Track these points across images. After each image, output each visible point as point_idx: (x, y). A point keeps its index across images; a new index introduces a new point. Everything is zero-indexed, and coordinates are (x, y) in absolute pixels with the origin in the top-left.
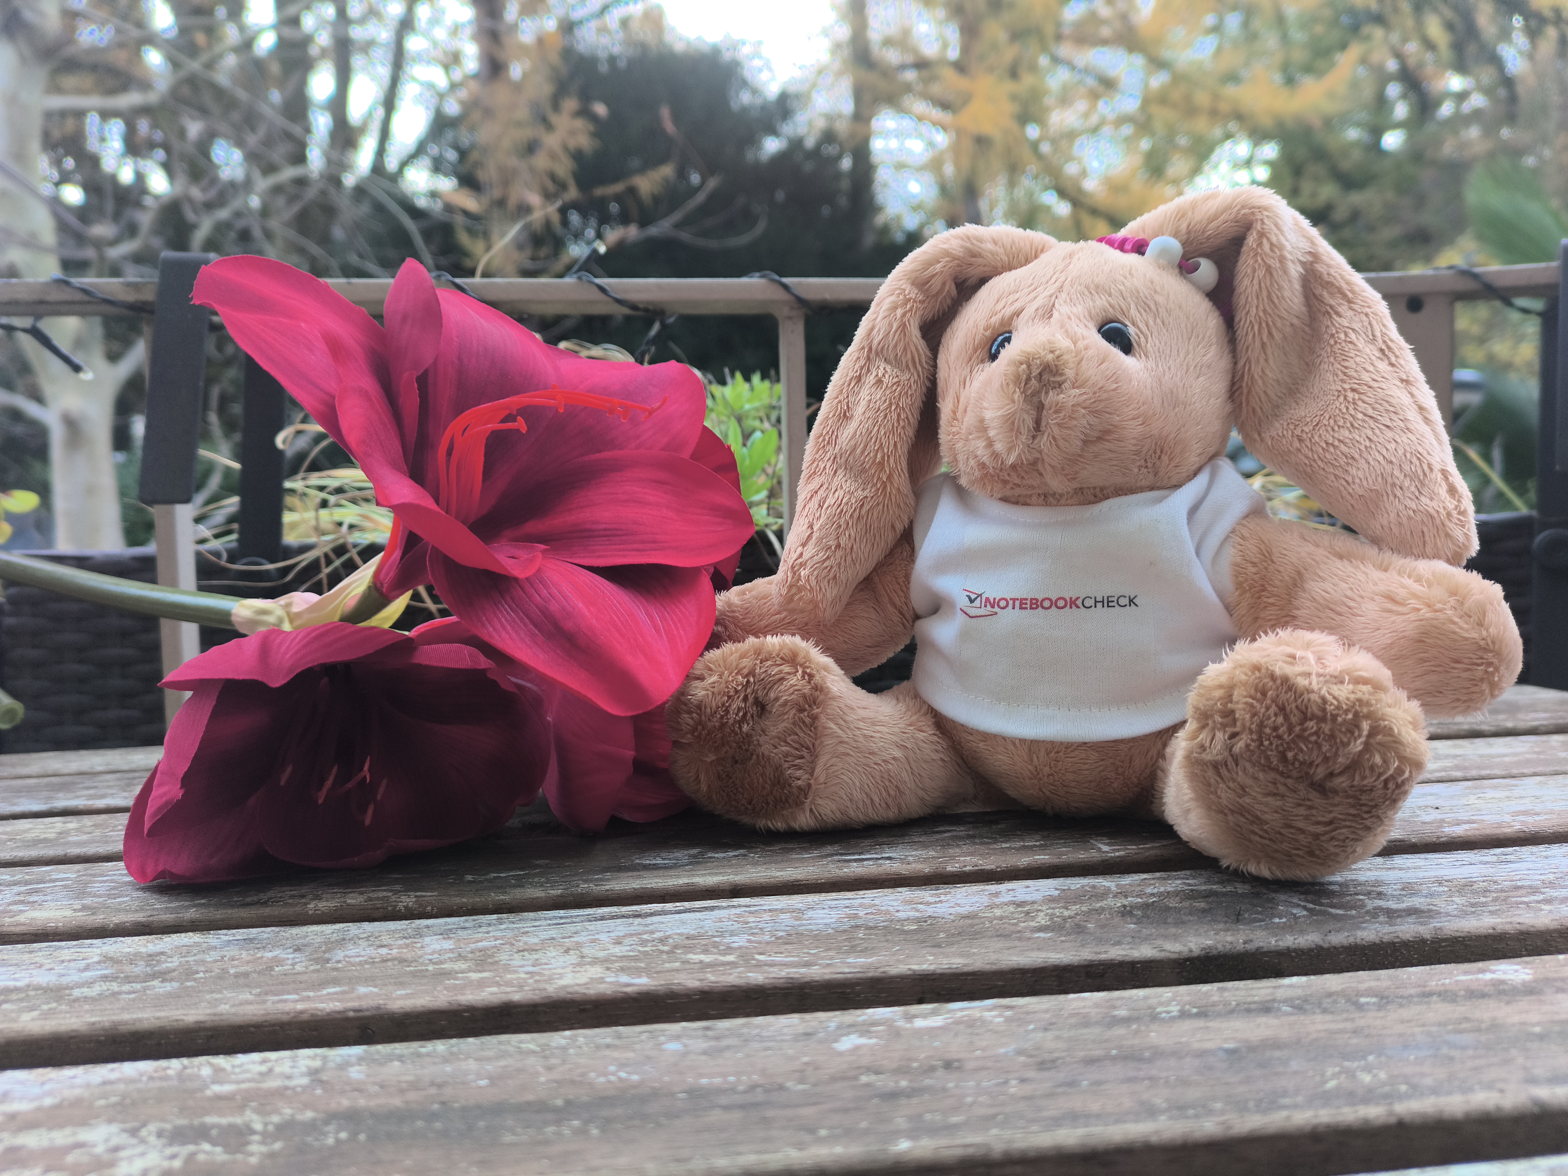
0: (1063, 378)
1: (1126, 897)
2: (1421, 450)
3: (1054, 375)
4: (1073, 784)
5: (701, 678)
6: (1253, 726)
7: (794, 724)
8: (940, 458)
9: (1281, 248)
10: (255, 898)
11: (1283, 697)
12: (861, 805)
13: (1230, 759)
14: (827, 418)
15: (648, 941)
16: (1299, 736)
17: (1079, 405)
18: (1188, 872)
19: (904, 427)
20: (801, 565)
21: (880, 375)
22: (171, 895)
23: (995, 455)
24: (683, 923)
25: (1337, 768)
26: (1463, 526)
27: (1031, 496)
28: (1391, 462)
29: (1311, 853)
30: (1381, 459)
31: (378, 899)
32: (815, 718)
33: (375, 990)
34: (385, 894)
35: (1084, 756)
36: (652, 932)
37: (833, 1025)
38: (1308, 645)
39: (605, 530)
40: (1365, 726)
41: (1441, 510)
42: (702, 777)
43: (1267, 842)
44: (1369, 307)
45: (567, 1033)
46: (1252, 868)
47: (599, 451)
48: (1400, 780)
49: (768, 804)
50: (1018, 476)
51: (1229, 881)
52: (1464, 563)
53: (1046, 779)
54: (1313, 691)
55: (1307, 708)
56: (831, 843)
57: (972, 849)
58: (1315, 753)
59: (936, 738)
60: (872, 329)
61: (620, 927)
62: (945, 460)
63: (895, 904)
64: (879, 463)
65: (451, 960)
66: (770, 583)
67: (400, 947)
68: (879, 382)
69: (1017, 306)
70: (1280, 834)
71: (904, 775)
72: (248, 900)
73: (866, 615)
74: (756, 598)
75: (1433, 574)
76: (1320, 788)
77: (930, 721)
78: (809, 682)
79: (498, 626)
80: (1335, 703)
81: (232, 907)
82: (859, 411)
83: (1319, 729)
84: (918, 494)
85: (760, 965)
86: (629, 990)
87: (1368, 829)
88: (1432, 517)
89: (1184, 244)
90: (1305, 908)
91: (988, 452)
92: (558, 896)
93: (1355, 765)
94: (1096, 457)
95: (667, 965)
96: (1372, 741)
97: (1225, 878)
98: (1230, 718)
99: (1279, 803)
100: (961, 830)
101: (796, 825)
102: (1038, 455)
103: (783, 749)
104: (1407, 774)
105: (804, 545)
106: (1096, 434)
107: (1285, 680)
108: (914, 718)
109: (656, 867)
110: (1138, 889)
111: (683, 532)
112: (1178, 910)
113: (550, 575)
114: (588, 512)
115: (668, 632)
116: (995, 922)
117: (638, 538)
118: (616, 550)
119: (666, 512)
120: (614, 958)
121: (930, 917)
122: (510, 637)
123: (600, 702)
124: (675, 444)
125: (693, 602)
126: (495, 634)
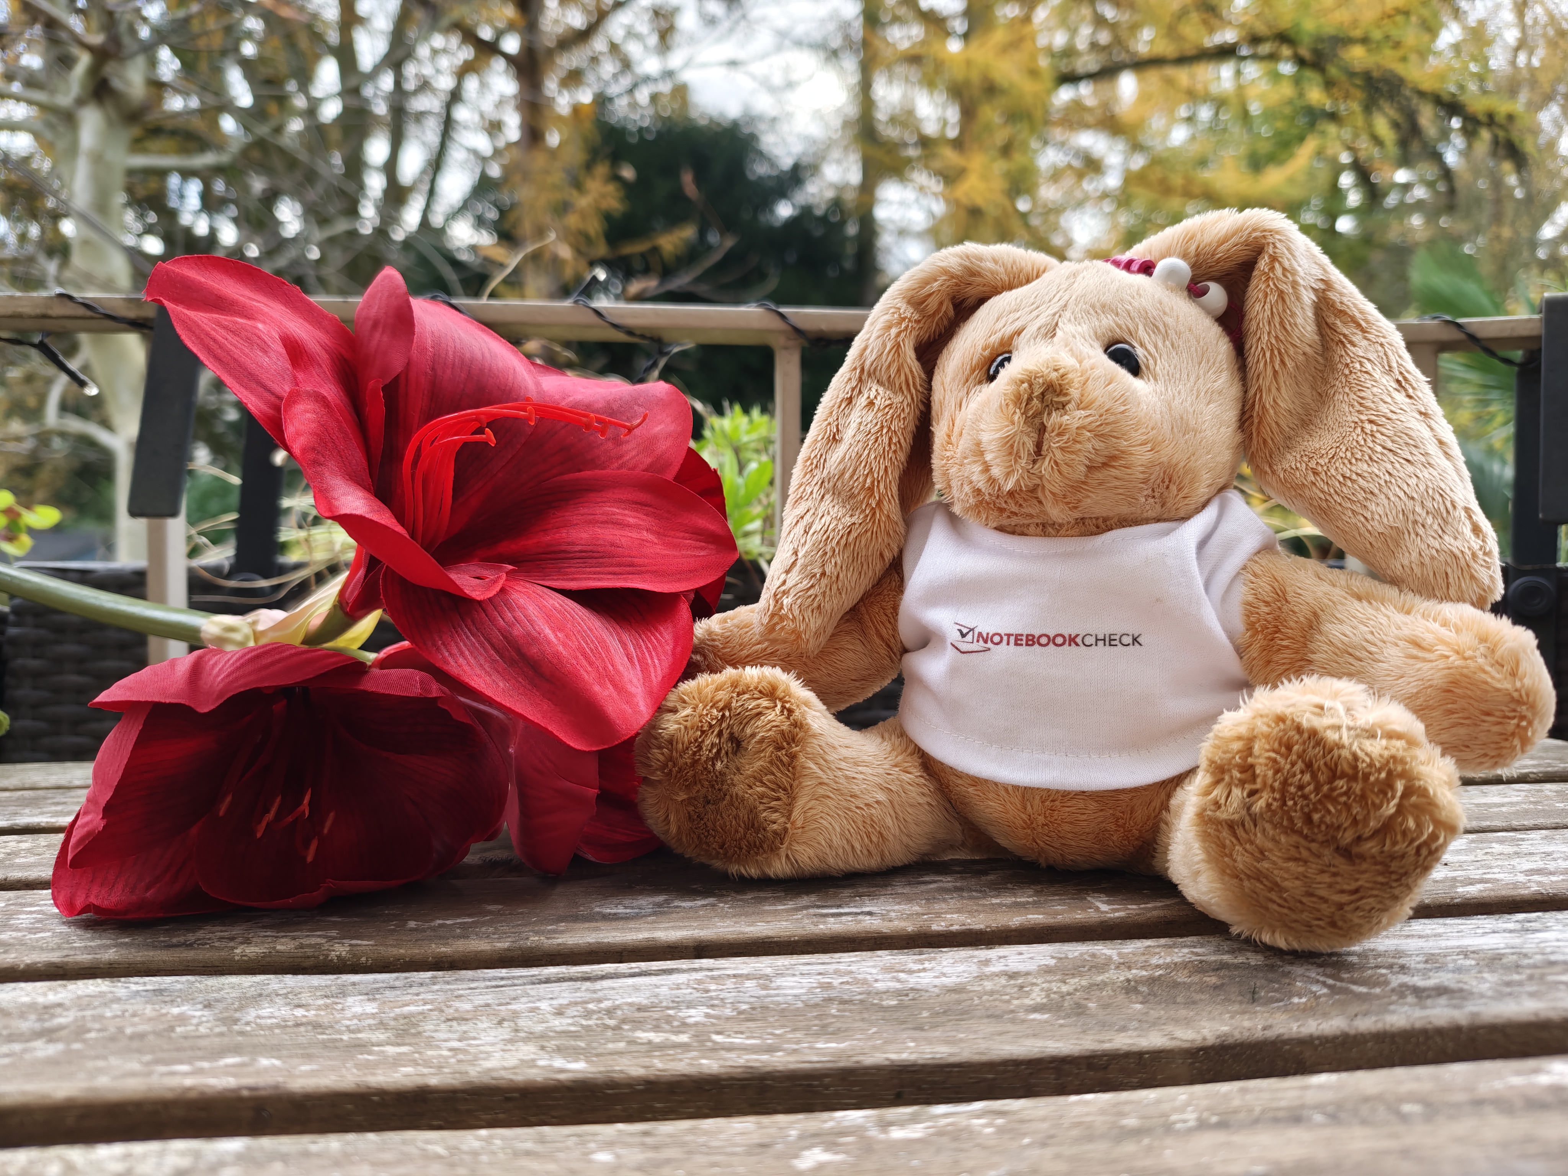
0: (1068, 398)
1: (1130, 968)
3: (1058, 395)
4: (1070, 836)
5: (674, 711)
6: (1276, 785)
7: (771, 762)
8: (933, 484)
9: (1294, 273)
10: (182, 939)
11: (1311, 752)
12: (841, 852)
13: (1247, 818)
14: (816, 441)
15: (593, 1012)
16: (1327, 796)
17: (1084, 427)
18: (1195, 938)
19: (895, 452)
20: (784, 593)
21: (872, 397)
22: (96, 931)
23: (992, 481)
24: (636, 988)
25: (1367, 832)
26: (1489, 568)
27: (1029, 525)
28: (1413, 498)
30: (1402, 494)
31: (309, 946)
32: (793, 757)
33: (277, 1062)
34: (319, 940)
35: (1082, 806)
36: (600, 1001)
37: (794, 1133)
38: (1335, 695)
39: (581, 551)
40: (1400, 786)
41: (1467, 551)
42: (672, 817)
43: (1285, 911)
44: (1384, 337)
45: (483, 1132)
46: (1266, 938)
47: (580, 471)
49: (741, 848)
50: (1016, 504)
51: (1240, 950)
52: (1489, 606)
54: (1343, 747)
55: (1336, 765)
56: (808, 893)
57: (959, 905)
58: (1344, 815)
60: (865, 349)
61: (564, 993)
62: (938, 487)
64: (869, 488)
65: (370, 1027)
66: (752, 611)
67: (319, 1008)
68: (871, 404)
69: (1018, 325)
70: (1301, 902)
71: (889, 821)
72: (175, 940)
73: (852, 647)
76: (1347, 853)
78: (788, 718)
79: (456, 651)
80: (1368, 760)
81: (155, 947)
82: (848, 435)
83: (1349, 789)
84: (908, 523)
85: (717, 1048)
86: (562, 1077)
90: (1324, 984)
92: (504, 950)
95: (611, 1046)
97: (1236, 947)
98: (1249, 773)
99: (1301, 869)
100: (947, 881)
101: (771, 873)
102: (1038, 481)
103: (758, 789)
105: (788, 572)
106: (1101, 460)
107: (1313, 733)
108: (900, 758)
109: (615, 918)
110: (1143, 958)
111: (664, 556)
112: (1187, 986)
113: (515, 596)
114: (564, 533)
115: (642, 662)
116: (985, 998)
117: (614, 560)
118: (590, 573)
119: (646, 535)
120: (551, 1034)
121: (912, 989)
122: (468, 663)
123: (562, 736)
124: (659, 465)
125: (670, 630)
126: (450, 660)
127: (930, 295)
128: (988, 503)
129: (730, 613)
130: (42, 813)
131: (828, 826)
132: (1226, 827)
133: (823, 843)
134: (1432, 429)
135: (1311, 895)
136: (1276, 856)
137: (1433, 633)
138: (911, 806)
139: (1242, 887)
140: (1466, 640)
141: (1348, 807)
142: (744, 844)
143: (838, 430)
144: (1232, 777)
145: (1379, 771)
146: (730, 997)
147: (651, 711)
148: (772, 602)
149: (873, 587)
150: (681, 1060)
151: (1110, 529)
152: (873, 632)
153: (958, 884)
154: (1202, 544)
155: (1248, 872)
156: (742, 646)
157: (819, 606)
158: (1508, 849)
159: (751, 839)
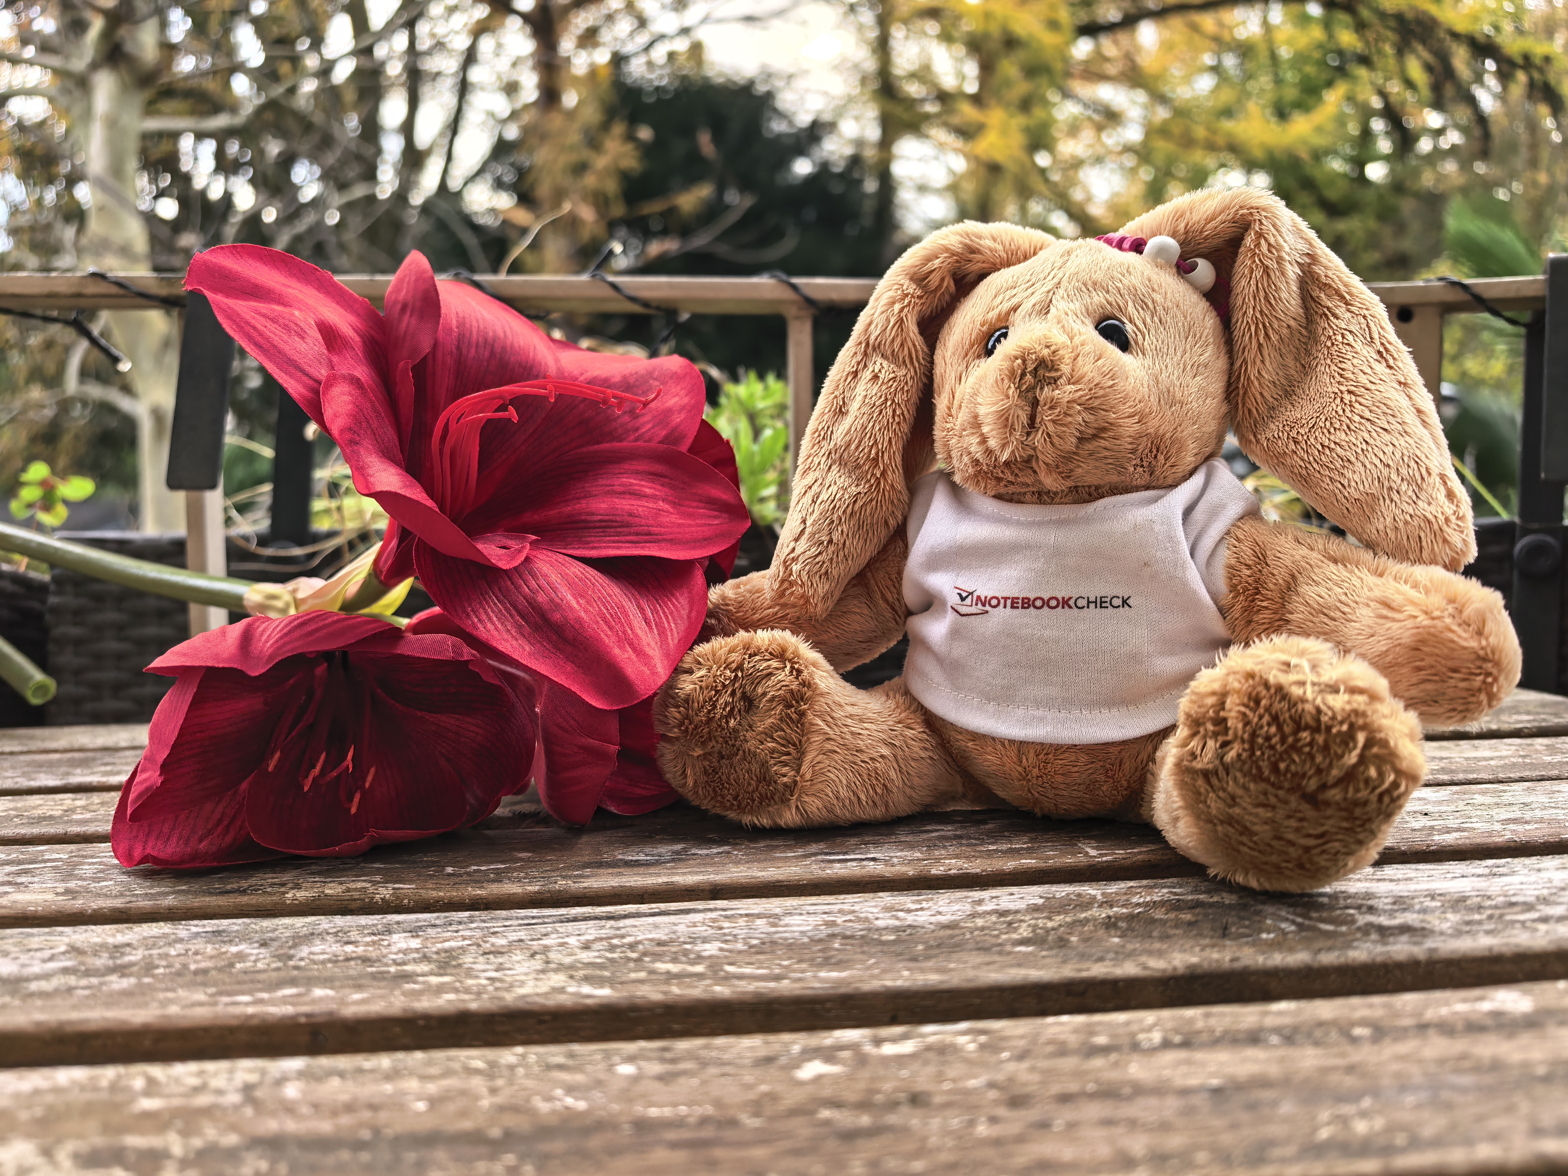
0: (1059, 373)
1: (1111, 906)
4: (1062, 786)
5: (690, 672)
6: (1246, 736)
7: (781, 720)
8: (935, 454)
11: (1277, 706)
13: (1220, 768)
15: (616, 946)
16: (1293, 747)
17: (1074, 401)
18: (1175, 880)
19: (899, 423)
20: (793, 560)
22: (154, 880)
23: (989, 452)
24: (656, 926)
25: (1331, 780)
28: (1388, 466)
30: (1377, 462)
31: (356, 890)
32: (802, 714)
33: (330, 992)
34: (364, 885)
35: (1073, 758)
36: (623, 937)
37: (796, 1049)
38: (1302, 653)
39: (600, 521)
40: (1361, 738)
41: (1440, 515)
45: (519, 1050)
46: (1240, 879)
47: (598, 443)
49: (753, 800)
51: (1216, 891)
53: (1034, 781)
54: (1307, 701)
55: (1300, 717)
56: (817, 841)
57: (958, 851)
58: (1308, 765)
60: (870, 324)
61: (591, 931)
64: (874, 459)
65: (415, 960)
67: (367, 944)
68: (876, 377)
71: (892, 774)
75: (1431, 581)
76: (1312, 799)
78: (797, 678)
79: (484, 617)
81: (211, 894)
82: (854, 407)
85: (729, 977)
86: (589, 1001)
87: (1361, 843)
88: (1429, 522)
90: (1293, 922)
92: (536, 892)
94: (1091, 455)
97: (1213, 887)
98: (1223, 725)
99: (1269, 815)
100: (948, 830)
102: (1032, 452)
104: (1403, 788)
105: (796, 540)
106: (1090, 431)
107: (1280, 688)
109: (637, 864)
110: (1125, 898)
111: (679, 525)
112: (1163, 922)
113: (539, 564)
114: (583, 504)
115: (659, 625)
116: (976, 933)
117: (632, 530)
118: (609, 541)
119: (662, 505)
120: (579, 965)
121: (910, 926)
122: (496, 628)
123: (584, 696)
124: (673, 438)
125: (686, 596)
126: (480, 625)
128: (986, 473)
130: (93, 773)
131: (835, 778)
132: (1201, 776)
133: (831, 794)
134: (1410, 398)
135: (1279, 838)
136: (1246, 802)
137: (1403, 594)
138: (914, 759)
140: (1435, 601)
141: (1312, 757)
142: (756, 795)
143: (844, 402)
144: (1206, 730)
145: (1341, 723)
146: (742, 933)
147: (668, 673)
148: (782, 569)
149: (878, 553)
150: (696, 987)
151: (1102, 497)
152: (878, 596)
153: (958, 833)
154: (1188, 512)
155: (1221, 817)
156: (755, 610)
157: (827, 572)
158: (1487, 800)
159: (763, 791)
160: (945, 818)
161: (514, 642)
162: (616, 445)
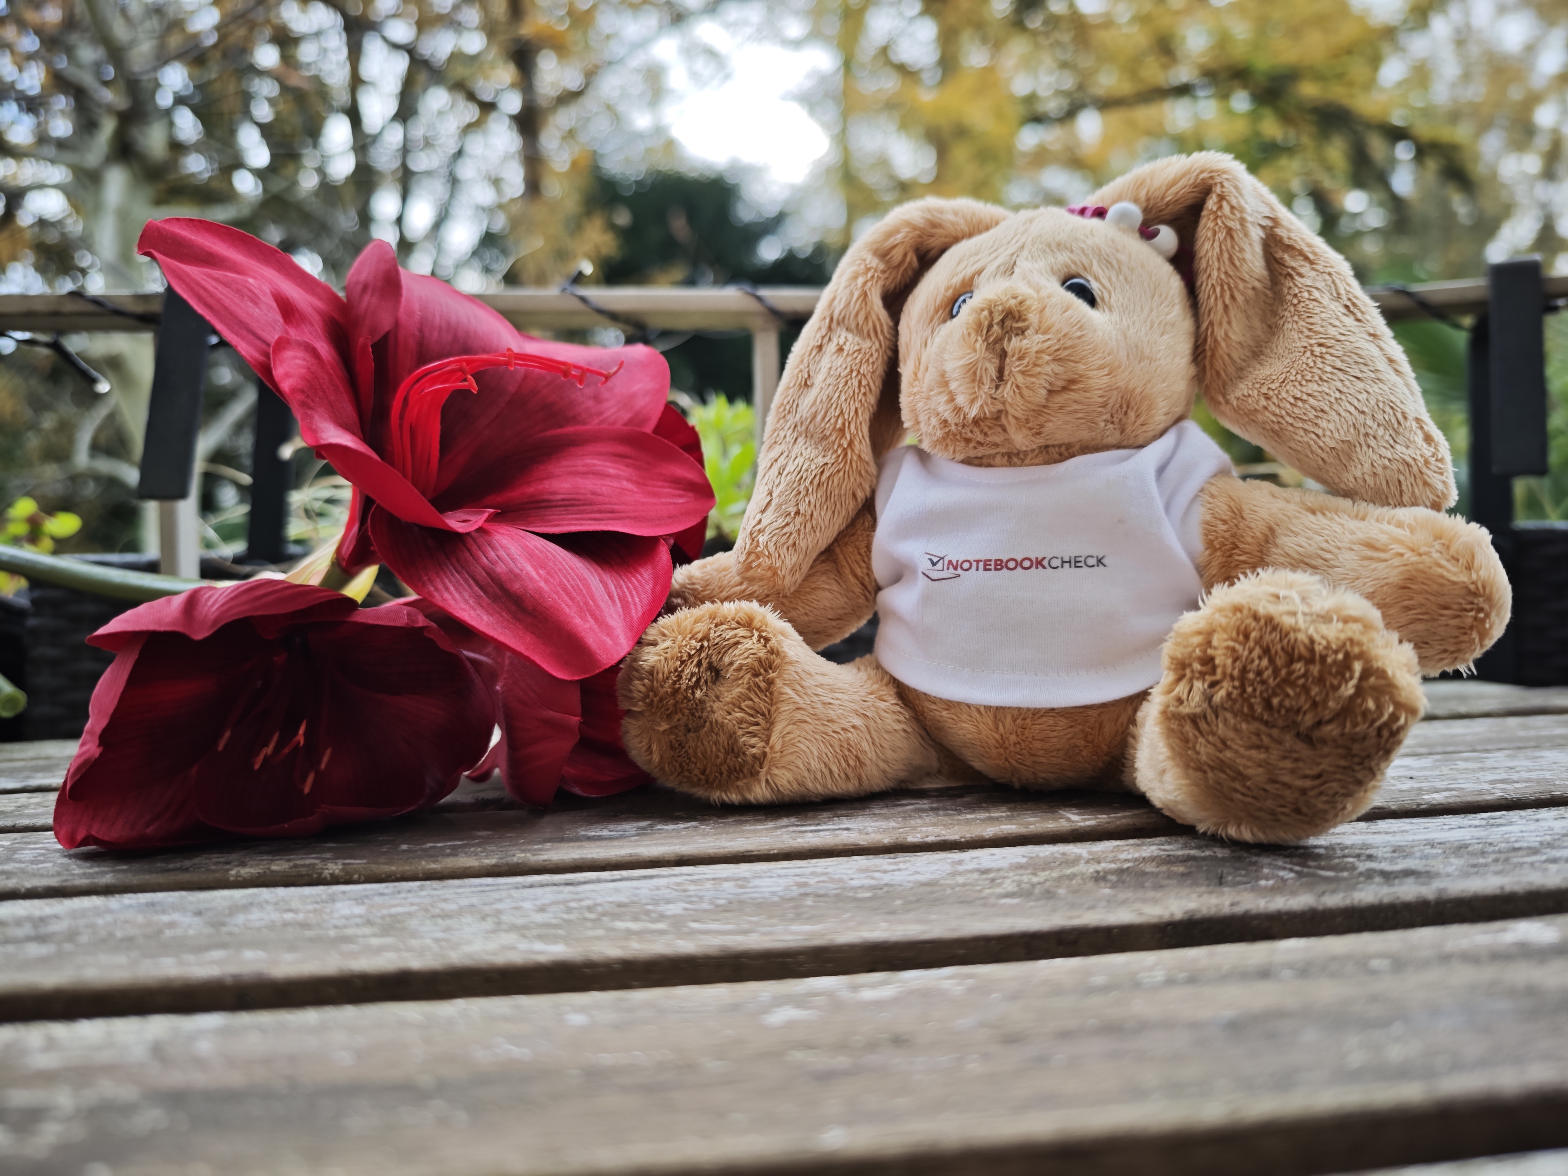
0: (1026, 323)
1: (1099, 863)
2: (1393, 399)
3: (1017, 322)
4: (1041, 753)
5: (654, 644)
6: (1236, 673)
7: (749, 689)
9: (1242, 210)
10: (178, 864)
11: (1267, 638)
12: (819, 775)
13: (1209, 711)
14: (788, 388)
15: (574, 909)
16: (1287, 681)
18: (1163, 839)
19: (865, 394)
20: (760, 531)
23: (958, 410)
24: (617, 891)
25: (1327, 715)
28: (1363, 412)
29: (1298, 811)
30: (1352, 409)
31: (304, 866)
32: (770, 683)
33: (264, 955)
34: (314, 861)
35: (1051, 722)
36: (581, 900)
37: (767, 996)
39: (563, 500)
40: (1358, 667)
42: (654, 747)
43: (1249, 800)
44: (1332, 267)
46: (1232, 831)
47: (562, 427)
48: (1395, 727)
49: (721, 774)
50: (982, 431)
51: (1207, 846)
53: (1012, 748)
54: (1299, 630)
55: (1293, 649)
56: (788, 815)
57: (935, 820)
58: (1303, 698)
59: (898, 708)
61: (547, 895)
63: (850, 872)
65: (357, 925)
67: (308, 912)
68: (840, 350)
69: (978, 266)
70: (1265, 790)
71: (865, 746)
72: (171, 865)
73: (827, 587)
74: (717, 570)
75: (1415, 520)
76: (1307, 739)
77: (892, 691)
78: (765, 646)
82: (818, 380)
83: (1307, 671)
85: (693, 932)
86: (542, 959)
87: (1360, 783)
88: (1408, 465)
89: (1146, 211)
90: (1291, 870)
91: (950, 406)
92: (492, 864)
93: (1348, 709)
94: (1061, 408)
95: (589, 933)
96: (1365, 684)
97: (1203, 843)
98: (1210, 666)
99: (1263, 756)
100: (924, 804)
101: (751, 797)
102: (1000, 407)
104: (1402, 721)
105: (763, 512)
106: (1060, 383)
107: (1269, 620)
108: (876, 686)
109: (600, 838)
110: (1112, 855)
111: (643, 504)
112: (1155, 875)
113: (498, 537)
114: (546, 485)
115: (623, 599)
116: (957, 889)
117: (595, 508)
118: (572, 519)
119: (625, 484)
120: (533, 925)
121: (886, 885)
122: (453, 598)
123: (545, 666)
124: (637, 419)
125: (650, 571)
126: (436, 594)
127: (894, 247)
128: (955, 435)
129: (709, 559)
130: (43, 777)
132: (1189, 722)
133: (802, 766)
134: (1381, 349)
135: (1274, 781)
136: (1237, 744)
137: (1387, 534)
138: (888, 732)
139: (1206, 779)
141: (1306, 689)
142: (724, 768)
143: (809, 376)
144: (1192, 671)
145: (1336, 652)
146: (708, 895)
147: (631, 643)
148: (748, 541)
149: (847, 527)
150: (657, 943)
151: (1073, 456)
152: (847, 571)
153: (934, 805)
154: (1161, 470)
155: (1211, 763)
156: (722, 589)
157: (794, 544)
159: (731, 764)
160: (921, 794)
161: (472, 612)
162: (579, 428)
